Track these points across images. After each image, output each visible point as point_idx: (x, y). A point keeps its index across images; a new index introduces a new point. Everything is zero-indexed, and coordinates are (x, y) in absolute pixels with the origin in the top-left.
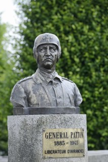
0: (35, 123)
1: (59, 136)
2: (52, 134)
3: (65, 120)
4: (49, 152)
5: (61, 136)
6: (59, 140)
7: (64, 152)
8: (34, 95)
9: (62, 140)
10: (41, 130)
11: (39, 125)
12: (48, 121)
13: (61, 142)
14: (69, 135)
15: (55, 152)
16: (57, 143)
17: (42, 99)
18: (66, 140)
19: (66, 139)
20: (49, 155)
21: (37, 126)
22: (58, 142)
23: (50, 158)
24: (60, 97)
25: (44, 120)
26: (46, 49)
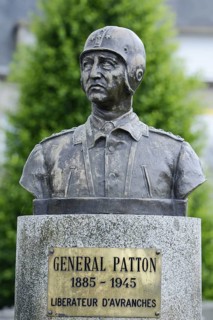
0: (37, 234)
1: (83, 266)
2: (67, 261)
3: (98, 228)
4: (60, 302)
5: (87, 265)
6: (82, 275)
7: (94, 302)
8: (60, 170)
9: (89, 274)
10: (47, 252)
11: (44, 239)
12: (61, 229)
13: (86, 280)
14: (109, 263)
15: (72, 302)
16: (77, 283)
17: (74, 178)
18: (99, 276)
19: (99, 272)
20: (58, 310)
21: (41, 241)
22: (79, 280)
23: (61, 316)
24: (117, 175)
25: (52, 227)
26: (92, 62)
